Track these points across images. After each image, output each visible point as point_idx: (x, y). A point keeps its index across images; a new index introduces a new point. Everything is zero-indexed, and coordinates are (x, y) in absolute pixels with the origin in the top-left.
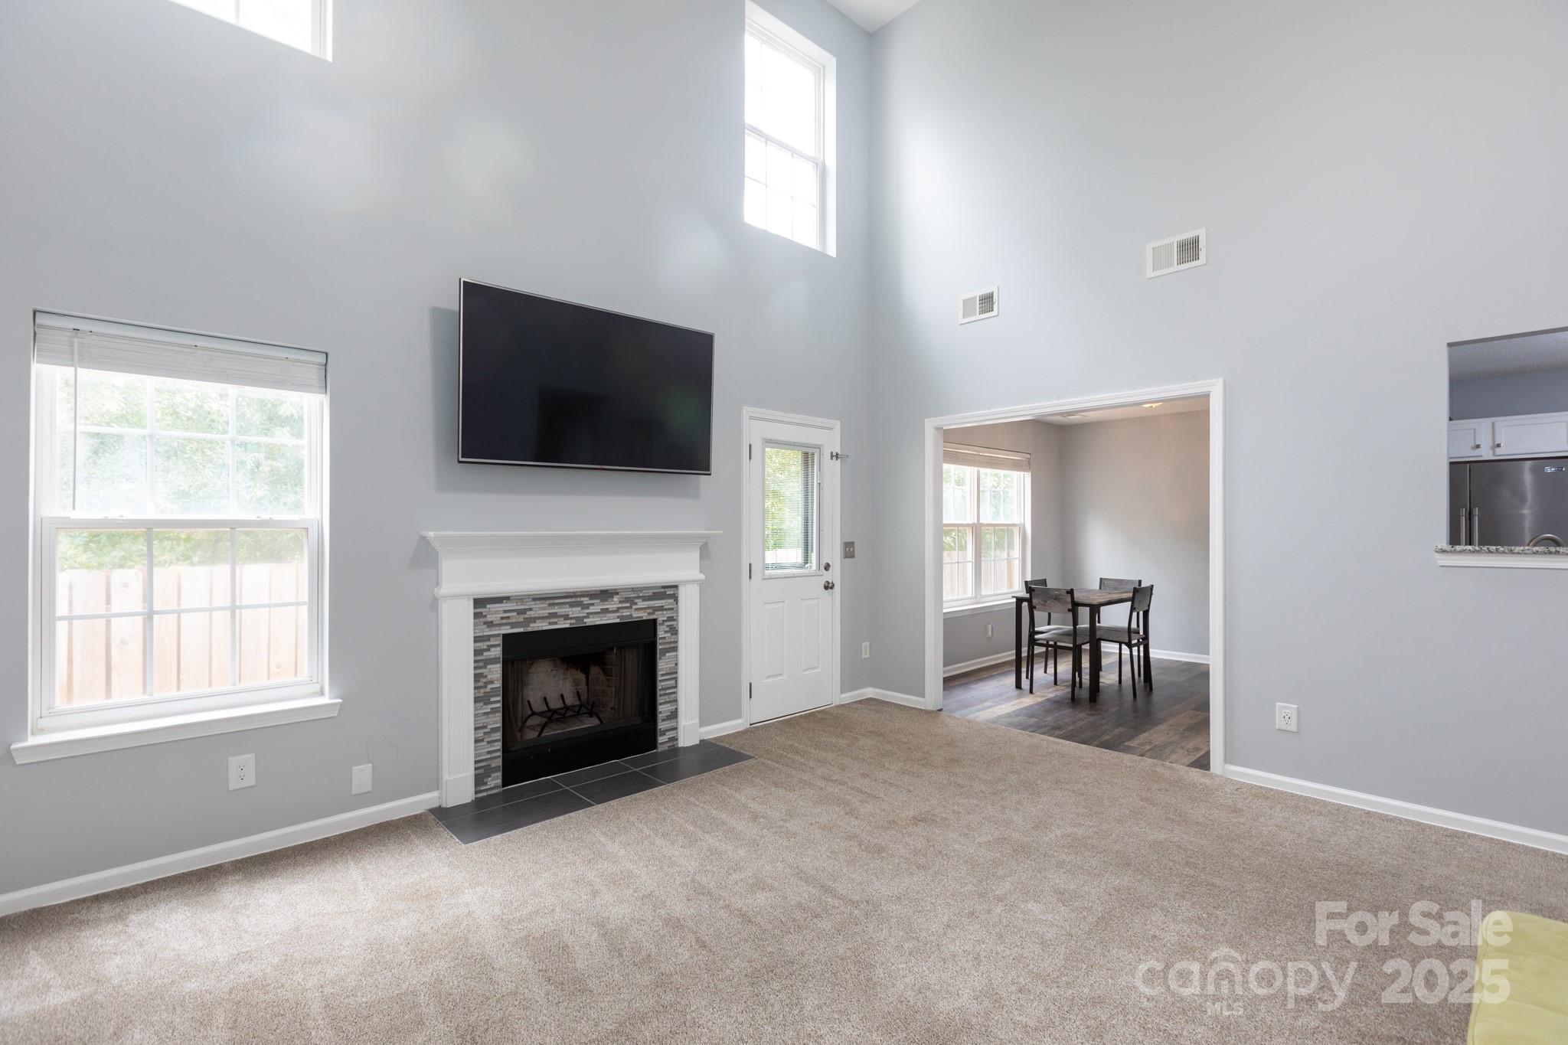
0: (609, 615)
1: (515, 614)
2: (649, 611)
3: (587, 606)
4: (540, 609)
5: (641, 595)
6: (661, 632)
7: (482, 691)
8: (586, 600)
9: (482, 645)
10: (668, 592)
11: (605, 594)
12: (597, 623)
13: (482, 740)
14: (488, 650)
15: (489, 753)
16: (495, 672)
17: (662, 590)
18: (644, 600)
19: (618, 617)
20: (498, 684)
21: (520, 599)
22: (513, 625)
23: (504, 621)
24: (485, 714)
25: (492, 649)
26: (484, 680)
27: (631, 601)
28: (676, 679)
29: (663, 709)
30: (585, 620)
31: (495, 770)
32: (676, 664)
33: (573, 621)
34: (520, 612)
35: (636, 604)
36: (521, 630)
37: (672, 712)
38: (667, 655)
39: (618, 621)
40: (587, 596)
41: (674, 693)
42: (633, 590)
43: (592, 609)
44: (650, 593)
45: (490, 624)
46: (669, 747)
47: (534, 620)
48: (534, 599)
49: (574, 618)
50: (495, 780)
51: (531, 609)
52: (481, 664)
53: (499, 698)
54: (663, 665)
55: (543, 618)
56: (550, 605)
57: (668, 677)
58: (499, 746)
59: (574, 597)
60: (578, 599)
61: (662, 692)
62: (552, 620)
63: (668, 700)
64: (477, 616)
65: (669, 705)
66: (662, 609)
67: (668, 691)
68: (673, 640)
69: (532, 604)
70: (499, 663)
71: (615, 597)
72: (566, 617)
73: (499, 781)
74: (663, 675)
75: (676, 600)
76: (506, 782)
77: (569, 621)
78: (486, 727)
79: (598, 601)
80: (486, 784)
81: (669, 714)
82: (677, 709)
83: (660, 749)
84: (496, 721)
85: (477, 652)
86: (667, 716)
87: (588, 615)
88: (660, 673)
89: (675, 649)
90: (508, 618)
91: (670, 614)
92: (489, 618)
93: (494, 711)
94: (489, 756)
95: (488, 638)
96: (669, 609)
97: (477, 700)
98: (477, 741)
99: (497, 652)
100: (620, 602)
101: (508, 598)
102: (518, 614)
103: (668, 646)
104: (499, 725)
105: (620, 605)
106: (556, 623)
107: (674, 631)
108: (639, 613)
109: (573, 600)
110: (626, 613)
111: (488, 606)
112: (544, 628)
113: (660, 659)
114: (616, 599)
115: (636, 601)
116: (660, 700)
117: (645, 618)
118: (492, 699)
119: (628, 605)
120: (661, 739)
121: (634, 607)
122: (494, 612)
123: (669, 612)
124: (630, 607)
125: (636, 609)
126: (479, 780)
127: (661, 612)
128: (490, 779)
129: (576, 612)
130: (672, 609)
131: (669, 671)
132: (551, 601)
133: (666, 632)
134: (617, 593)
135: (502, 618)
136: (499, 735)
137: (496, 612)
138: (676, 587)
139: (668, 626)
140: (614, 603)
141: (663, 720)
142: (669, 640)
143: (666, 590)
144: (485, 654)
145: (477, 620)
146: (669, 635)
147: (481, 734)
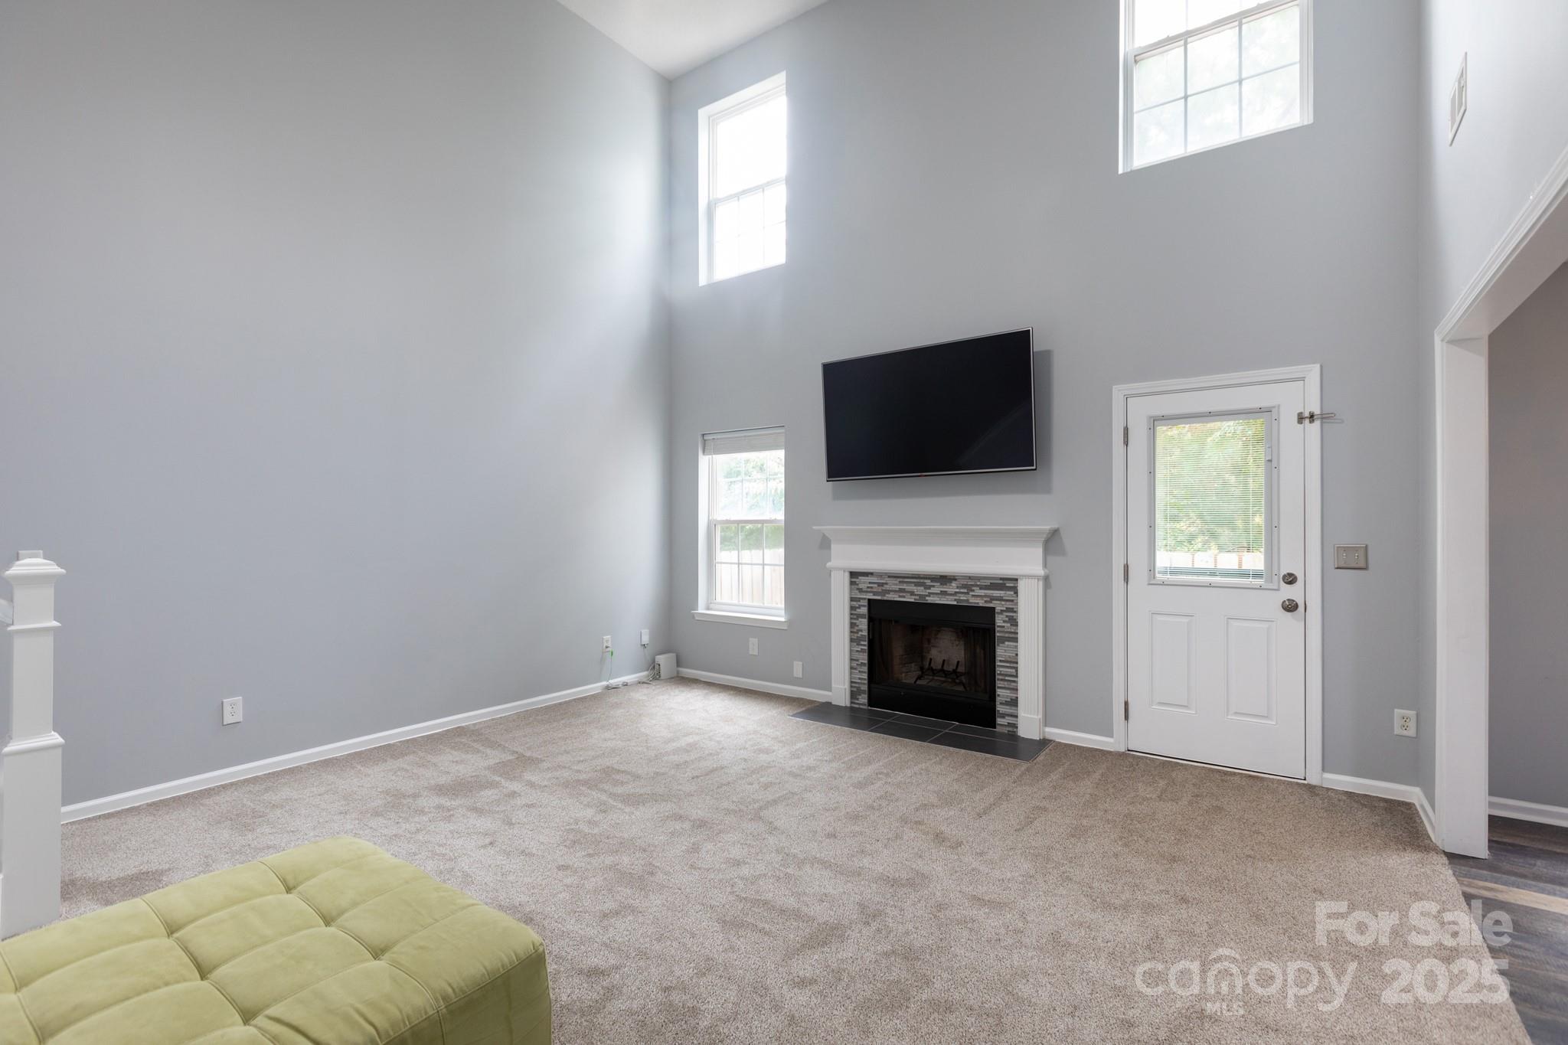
0: (947, 597)
1: (876, 586)
2: (985, 599)
3: (929, 587)
4: (893, 585)
5: (978, 583)
6: (999, 621)
7: (856, 635)
8: (928, 582)
9: (855, 604)
10: (1008, 584)
11: (944, 579)
12: (937, 602)
13: (855, 669)
14: (859, 607)
15: (860, 679)
16: (863, 624)
17: (1001, 582)
18: (981, 589)
19: (955, 600)
20: (865, 633)
21: (881, 575)
22: (875, 593)
23: (869, 590)
24: (857, 651)
25: (862, 608)
26: (856, 628)
27: (969, 588)
28: (1016, 669)
29: (1002, 694)
30: (927, 598)
31: (863, 692)
32: (1017, 655)
33: (917, 597)
34: (880, 585)
35: (973, 591)
36: (879, 598)
37: (1011, 699)
38: (1007, 643)
39: (955, 603)
40: (929, 578)
41: (1014, 681)
42: (970, 578)
43: (933, 590)
44: (988, 583)
45: (861, 590)
46: (1009, 731)
47: (889, 592)
48: (889, 577)
49: (918, 595)
50: (863, 699)
51: (886, 584)
52: (855, 617)
53: (866, 643)
54: (1001, 652)
55: (895, 591)
56: (900, 582)
57: (1008, 665)
58: (865, 676)
59: (919, 579)
60: (922, 581)
61: (1001, 677)
62: (901, 594)
63: (1007, 686)
64: (852, 583)
65: (1008, 691)
66: (1000, 599)
67: (1007, 678)
68: (1013, 631)
69: (890, 581)
70: (865, 618)
71: (954, 582)
72: (912, 593)
73: (866, 701)
74: (1001, 661)
75: (1016, 593)
76: (871, 703)
77: (914, 597)
78: (857, 660)
79: (939, 584)
80: (858, 699)
81: (1009, 700)
82: (1017, 698)
83: (998, 729)
84: (864, 658)
85: (852, 608)
86: (1006, 701)
87: (930, 594)
88: (998, 659)
89: (1016, 640)
90: (872, 587)
91: (1009, 605)
92: (860, 586)
93: (862, 651)
94: (859, 681)
95: (859, 600)
96: (1007, 601)
97: (852, 640)
98: (852, 668)
99: (864, 610)
100: (958, 587)
101: (872, 574)
102: (879, 586)
103: (1007, 635)
104: (866, 662)
105: (958, 590)
106: (904, 597)
107: (1014, 622)
108: (977, 598)
109: (918, 580)
110: (963, 598)
111: (860, 578)
112: (895, 599)
113: (998, 645)
114: (954, 584)
115: (974, 588)
116: (999, 684)
117: (981, 605)
118: (862, 643)
119: (966, 591)
120: (999, 721)
121: (971, 593)
122: (863, 582)
123: (1008, 603)
124: (968, 593)
125: (973, 596)
126: (854, 695)
127: (999, 602)
128: (860, 697)
129: (920, 590)
130: (1012, 601)
131: (1009, 659)
132: (901, 580)
133: (1004, 622)
134: (955, 580)
135: (868, 587)
136: (865, 669)
137: (864, 583)
138: (1017, 580)
139: (1007, 616)
140: (952, 588)
141: (1001, 704)
142: (1009, 630)
143: (1005, 582)
144: (858, 610)
145: (853, 587)
146: (1009, 625)
147: (854, 664)
